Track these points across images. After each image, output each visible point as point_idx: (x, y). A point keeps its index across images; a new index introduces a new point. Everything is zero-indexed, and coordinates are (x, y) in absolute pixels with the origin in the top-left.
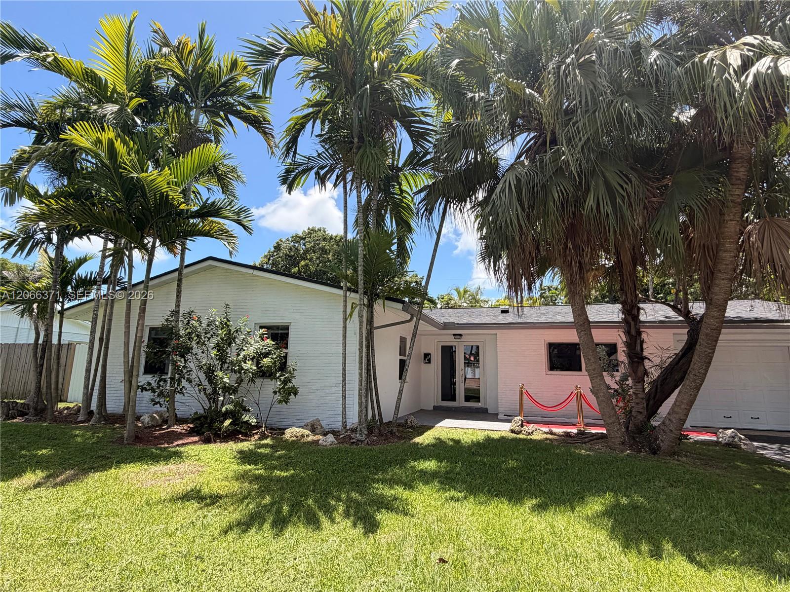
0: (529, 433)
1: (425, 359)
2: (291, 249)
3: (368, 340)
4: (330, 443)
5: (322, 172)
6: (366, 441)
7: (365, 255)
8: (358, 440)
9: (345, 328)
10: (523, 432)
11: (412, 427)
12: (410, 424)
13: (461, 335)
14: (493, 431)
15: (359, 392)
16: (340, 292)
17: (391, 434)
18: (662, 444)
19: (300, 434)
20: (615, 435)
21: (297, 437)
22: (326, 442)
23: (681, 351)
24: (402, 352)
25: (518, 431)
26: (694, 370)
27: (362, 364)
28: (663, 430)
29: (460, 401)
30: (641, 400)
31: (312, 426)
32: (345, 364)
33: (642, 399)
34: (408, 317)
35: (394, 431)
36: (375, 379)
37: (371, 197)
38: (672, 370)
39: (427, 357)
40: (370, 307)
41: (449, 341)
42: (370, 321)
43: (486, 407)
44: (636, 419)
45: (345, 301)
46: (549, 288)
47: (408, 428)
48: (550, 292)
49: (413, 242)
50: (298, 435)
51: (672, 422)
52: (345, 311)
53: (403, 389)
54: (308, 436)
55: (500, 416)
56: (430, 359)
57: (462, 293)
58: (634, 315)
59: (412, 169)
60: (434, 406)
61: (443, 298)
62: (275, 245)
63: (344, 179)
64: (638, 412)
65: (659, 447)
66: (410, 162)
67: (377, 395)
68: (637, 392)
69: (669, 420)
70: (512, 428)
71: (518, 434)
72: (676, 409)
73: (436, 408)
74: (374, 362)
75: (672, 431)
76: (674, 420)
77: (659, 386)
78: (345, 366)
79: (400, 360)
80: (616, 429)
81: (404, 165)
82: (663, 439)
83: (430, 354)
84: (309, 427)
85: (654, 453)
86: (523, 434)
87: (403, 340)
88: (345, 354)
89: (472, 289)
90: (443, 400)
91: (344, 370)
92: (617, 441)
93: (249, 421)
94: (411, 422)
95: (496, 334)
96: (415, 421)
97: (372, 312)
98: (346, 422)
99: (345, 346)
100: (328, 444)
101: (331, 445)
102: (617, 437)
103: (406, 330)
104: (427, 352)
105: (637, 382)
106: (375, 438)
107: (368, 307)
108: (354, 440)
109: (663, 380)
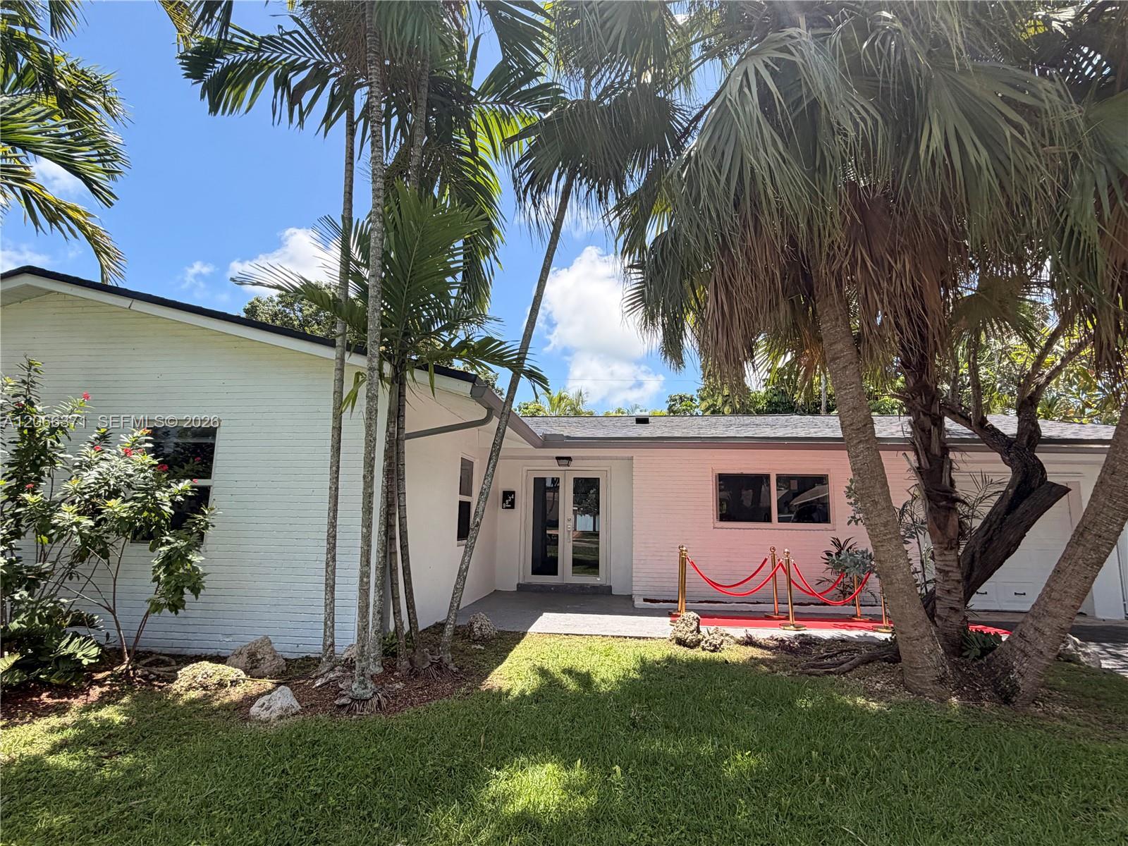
0: (715, 646)
1: (504, 501)
2: (276, 315)
3: (391, 458)
4: (279, 713)
5: (295, 80)
6: (375, 700)
7: (386, 254)
8: (353, 700)
9: (338, 429)
10: (703, 644)
11: (483, 640)
12: (478, 633)
13: (569, 459)
14: (639, 638)
15: (361, 580)
16: (330, 353)
17: (439, 668)
18: (1020, 681)
19: (216, 679)
20: (925, 662)
21: (205, 688)
22: (267, 709)
23: (1010, 486)
24: (465, 487)
25: (691, 641)
26: (1095, 524)
27: (370, 513)
28: (1022, 651)
29: (566, 574)
30: (956, 584)
31: (252, 655)
32: (335, 511)
33: (958, 582)
34: (482, 413)
35: (446, 660)
36: (404, 547)
37: (407, 152)
38: (1001, 523)
39: (508, 498)
40: (398, 382)
41: (549, 469)
42: (397, 414)
43: (608, 584)
44: (949, 624)
45: (341, 370)
46: (681, 398)
47: (475, 642)
48: (684, 403)
49: (495, 258)
50: (209, 682)
51: (1043, 634)
52: (339, 392)
53: (467, 568)
54: (234, 683)
55: (639, 603)
56: (513, 500)
57: (556, 401)
58: (935, 414)
59: (498, 103)
60: (518, 585)
61: (527, 408)
62: (248, 306)
63: (349, 107)
64: (951, 608)
65: (1015, 688)
66: (496, 87)
67: (408, 583)
68: (947, 569)
69: (1036, 629)
70: (679, 635)
71: (692, 648)
72: (1051, 607)
73: (521, 587)
74: (402, 508)
75: (1041, 652)
76: (1047, 631)
77: (977, 555)
78: (335, 518)
79: (461, 503)
80: (927, 651)
81: (483, 92)
82: (1023, 670)
83: (514, 493)
84: (244, 658)
85: (1007, 701)
86: (704, 649)
87: (467, 468)
88: (337, 489)
89: (571, 393)
90: (534, 572)
91: (333, 525)
92: (929, 676)
93: (75, 654)
94: (480, 629)
95: (632, 459)
96: (485, 624)
97: (401, 395)
98: (332, 644)
99: (337, 472)
100: (274, 716)
101: (281, 717)
102: (928, 668)
103: (476, 443)
104: (508, 488)
105: (946, 549)
106: (399, 686)
107: (392, 383)
108: (344, 701)
109: (986, 543)
